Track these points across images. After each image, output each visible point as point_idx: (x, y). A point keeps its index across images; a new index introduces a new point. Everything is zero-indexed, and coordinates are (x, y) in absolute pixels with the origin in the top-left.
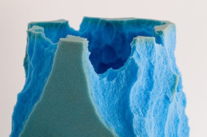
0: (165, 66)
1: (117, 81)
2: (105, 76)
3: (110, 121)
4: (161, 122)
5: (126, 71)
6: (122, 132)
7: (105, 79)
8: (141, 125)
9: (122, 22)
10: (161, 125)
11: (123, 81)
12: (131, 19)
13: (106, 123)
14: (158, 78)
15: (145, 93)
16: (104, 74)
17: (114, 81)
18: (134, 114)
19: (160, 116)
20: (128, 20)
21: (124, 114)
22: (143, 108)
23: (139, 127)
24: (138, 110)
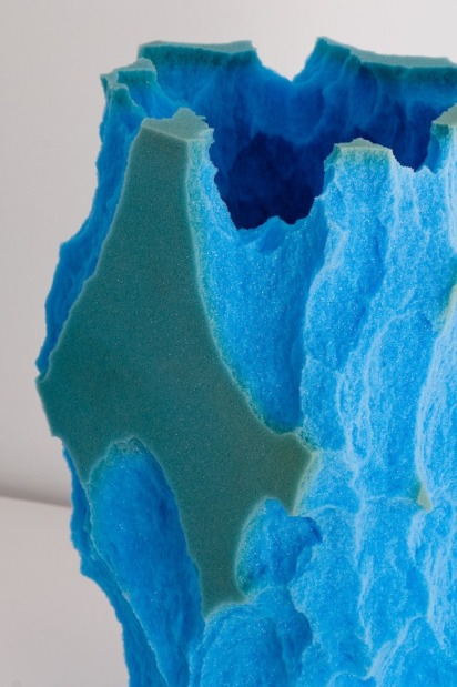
0: (427, 233)
1: (283, 258)
2: (254, 238)
3: (249, 362)
4: (408, 385)
5: (304, 233)
6: (277, 400)
7: (252, 245)
8: (322, 388)
9: (400, 70)
10: (407, 391)
11: (294, 260)
12: (427, 66)
13: (237, 367)
14: (401, 262)
15: (357, 301)
16: (256, 231)
17: (275, 256)
18: (308, 358)
19: (405, 367)
20: (418, 66)
21: (290, 350)
22: (343, 343)
23: (315, 392)
24: (324, 344)
